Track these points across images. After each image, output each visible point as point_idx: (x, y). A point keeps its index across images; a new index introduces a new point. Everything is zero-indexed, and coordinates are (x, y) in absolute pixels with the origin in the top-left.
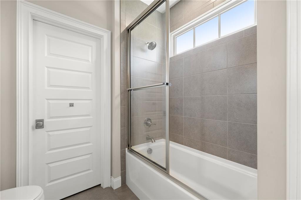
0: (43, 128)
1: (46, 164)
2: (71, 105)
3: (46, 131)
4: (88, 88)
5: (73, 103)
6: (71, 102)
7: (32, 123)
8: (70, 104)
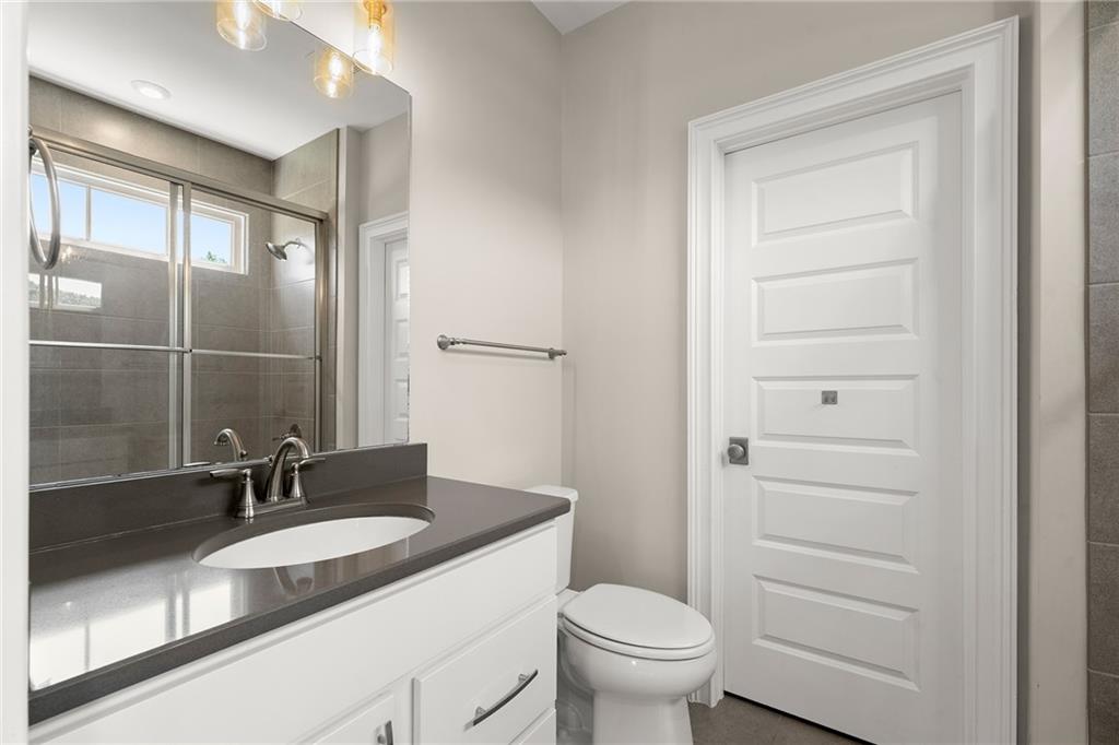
0: (747, 464)
1: (756, 576)
2: (830, 398)
3: (756, 477)
4: (898, 328)
5: (836, 392)
6: (829, 386)
7: (720, 446)
8: (824, 393)
